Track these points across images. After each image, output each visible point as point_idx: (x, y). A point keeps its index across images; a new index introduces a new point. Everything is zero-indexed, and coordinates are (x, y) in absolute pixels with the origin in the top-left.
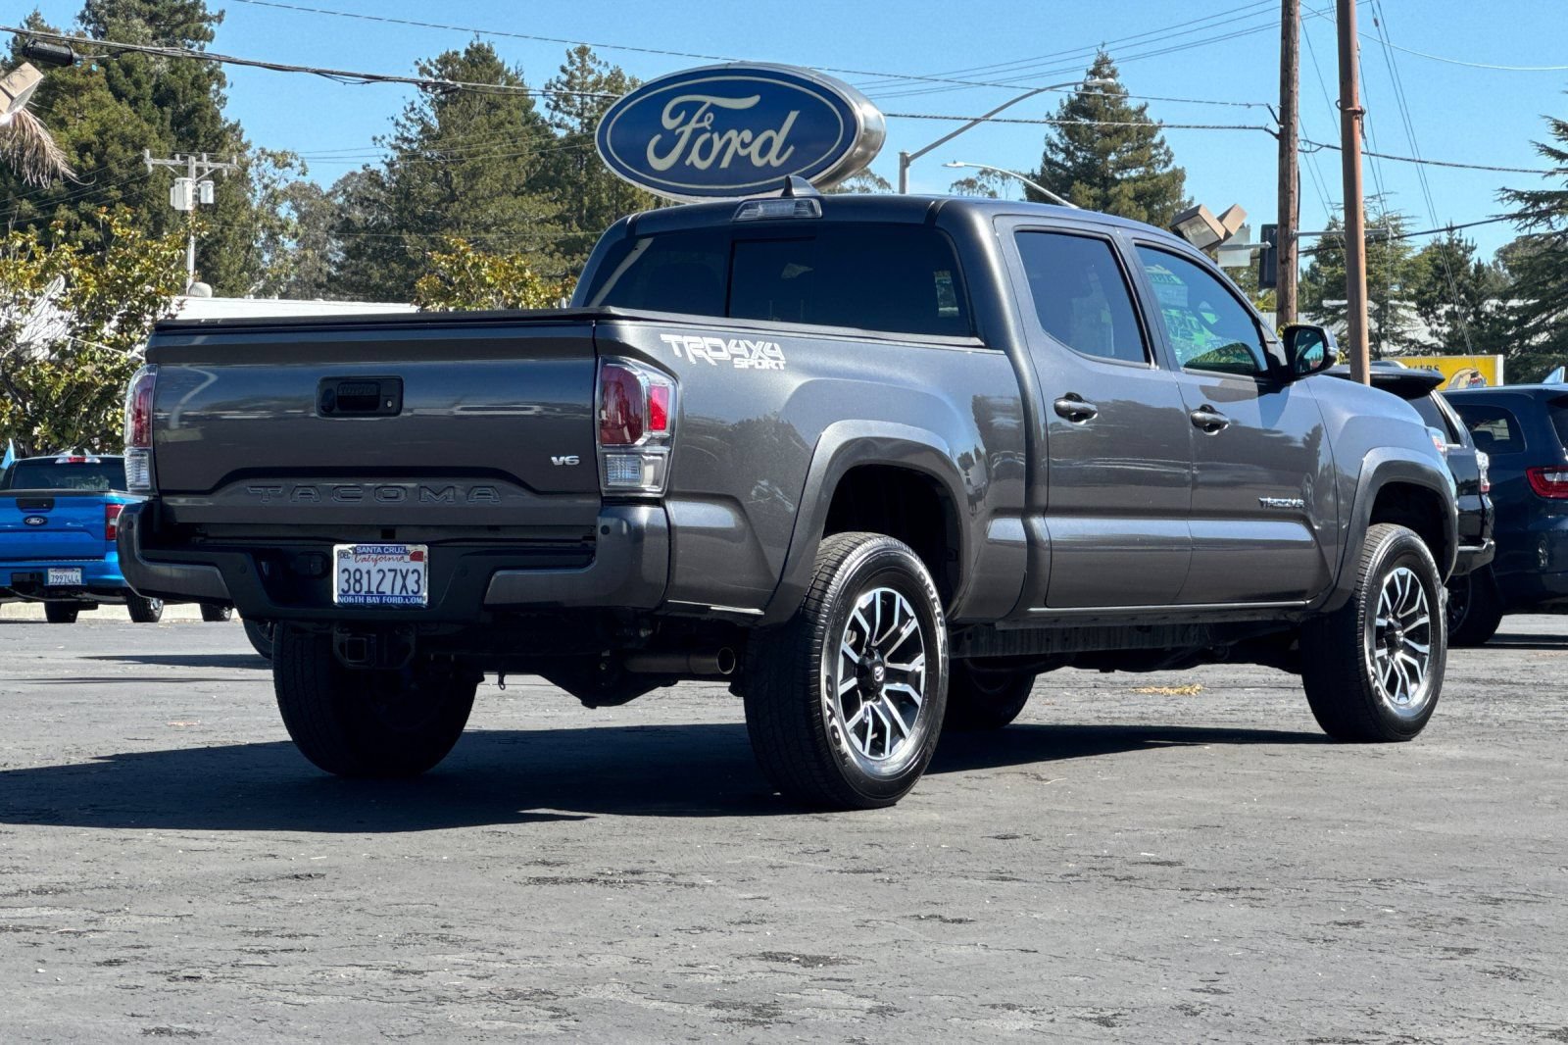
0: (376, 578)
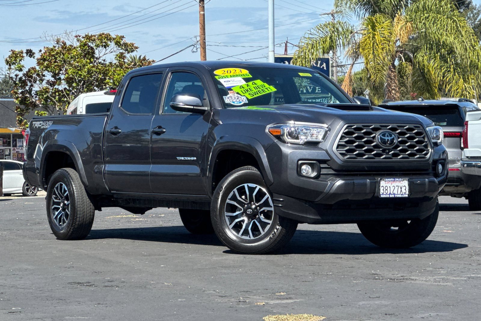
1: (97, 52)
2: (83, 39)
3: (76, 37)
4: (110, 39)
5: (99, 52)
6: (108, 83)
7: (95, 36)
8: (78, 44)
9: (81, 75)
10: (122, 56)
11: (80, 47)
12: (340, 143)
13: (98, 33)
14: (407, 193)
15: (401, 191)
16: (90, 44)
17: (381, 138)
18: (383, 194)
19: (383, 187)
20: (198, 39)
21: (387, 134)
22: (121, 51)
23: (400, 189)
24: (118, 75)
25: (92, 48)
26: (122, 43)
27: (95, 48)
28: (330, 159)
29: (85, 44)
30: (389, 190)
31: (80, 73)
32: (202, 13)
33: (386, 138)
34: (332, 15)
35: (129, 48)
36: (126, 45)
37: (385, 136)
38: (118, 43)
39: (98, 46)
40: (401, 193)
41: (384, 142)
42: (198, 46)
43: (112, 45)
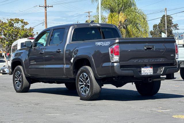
0: (146, 71)
1: (14, 25)
2: (9, 20)
3: (7, 19)
4: (19, 20)
5: (16, 25)
6: (19, 36)
7: (14, 19)
8: (8, 22)
9: (9, 33)
10: (23, 26)
11: (9, 23)
13: (15, 18)
16: (12, 22)
20: (44, 21)
22: (23, 25)
24: (23, 33)
25: (13, 23)
26: (23, 22)
27: (14, 23)
29: (11, 22)
31: (9, 32)
32: (46, 12)
34: (89, 13)
35: (26, 24)
36: (24, 22)
38: (22, 22)
39: (15, 23)
42: (44, 23)
43: (20, 22)
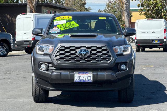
12: (57, 55)
14: (91, 80)
15: (88, 79)
17: (79, 52)
18: (76, 80)
19: (77, 77)
21: (83, 50)
23: (87, 78)
28: (52, 62)
30: (80, 78)
33: (82, 53)
37: (82, 52)
40: (88, 80)
41: (81, 54)
